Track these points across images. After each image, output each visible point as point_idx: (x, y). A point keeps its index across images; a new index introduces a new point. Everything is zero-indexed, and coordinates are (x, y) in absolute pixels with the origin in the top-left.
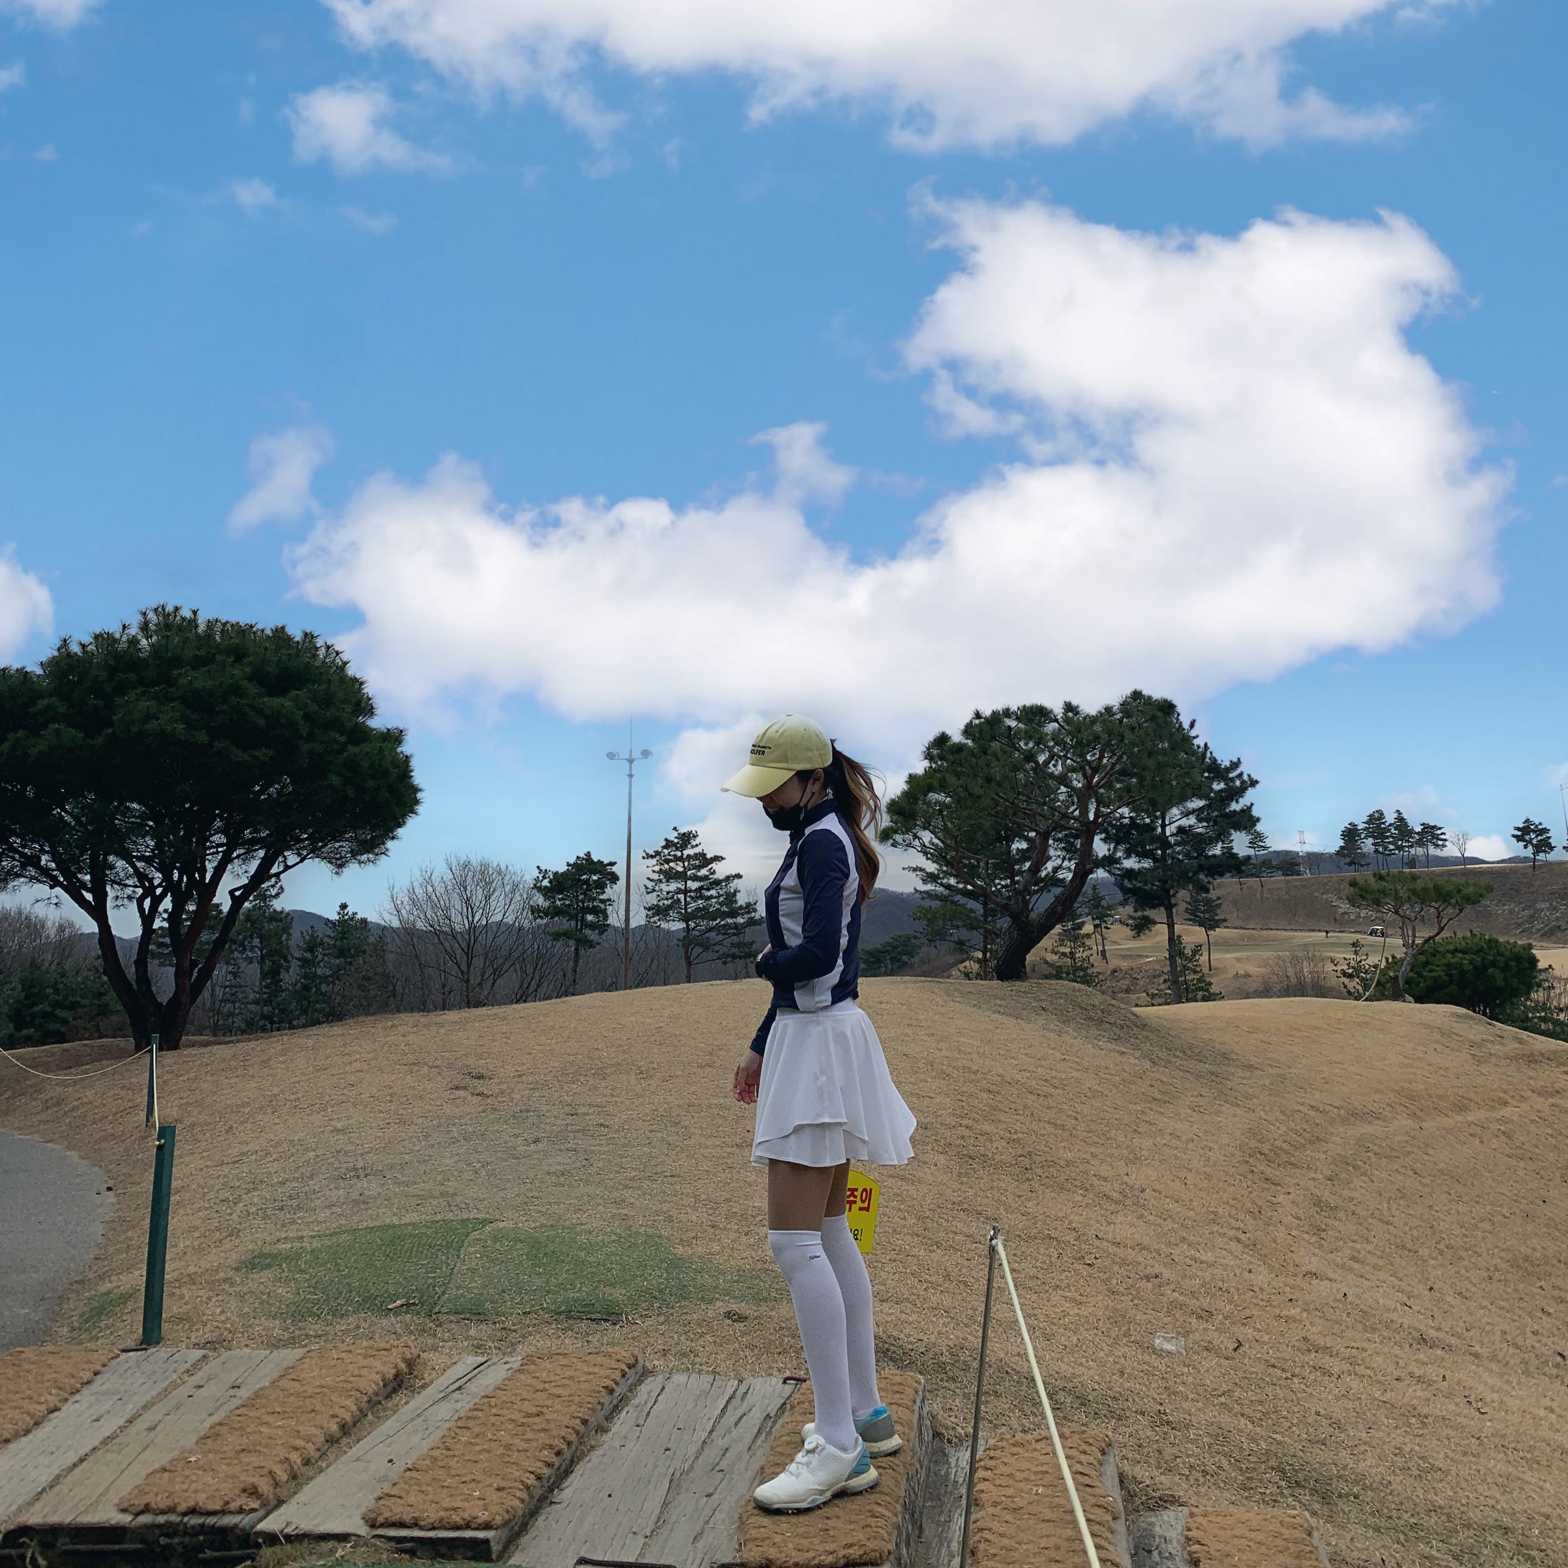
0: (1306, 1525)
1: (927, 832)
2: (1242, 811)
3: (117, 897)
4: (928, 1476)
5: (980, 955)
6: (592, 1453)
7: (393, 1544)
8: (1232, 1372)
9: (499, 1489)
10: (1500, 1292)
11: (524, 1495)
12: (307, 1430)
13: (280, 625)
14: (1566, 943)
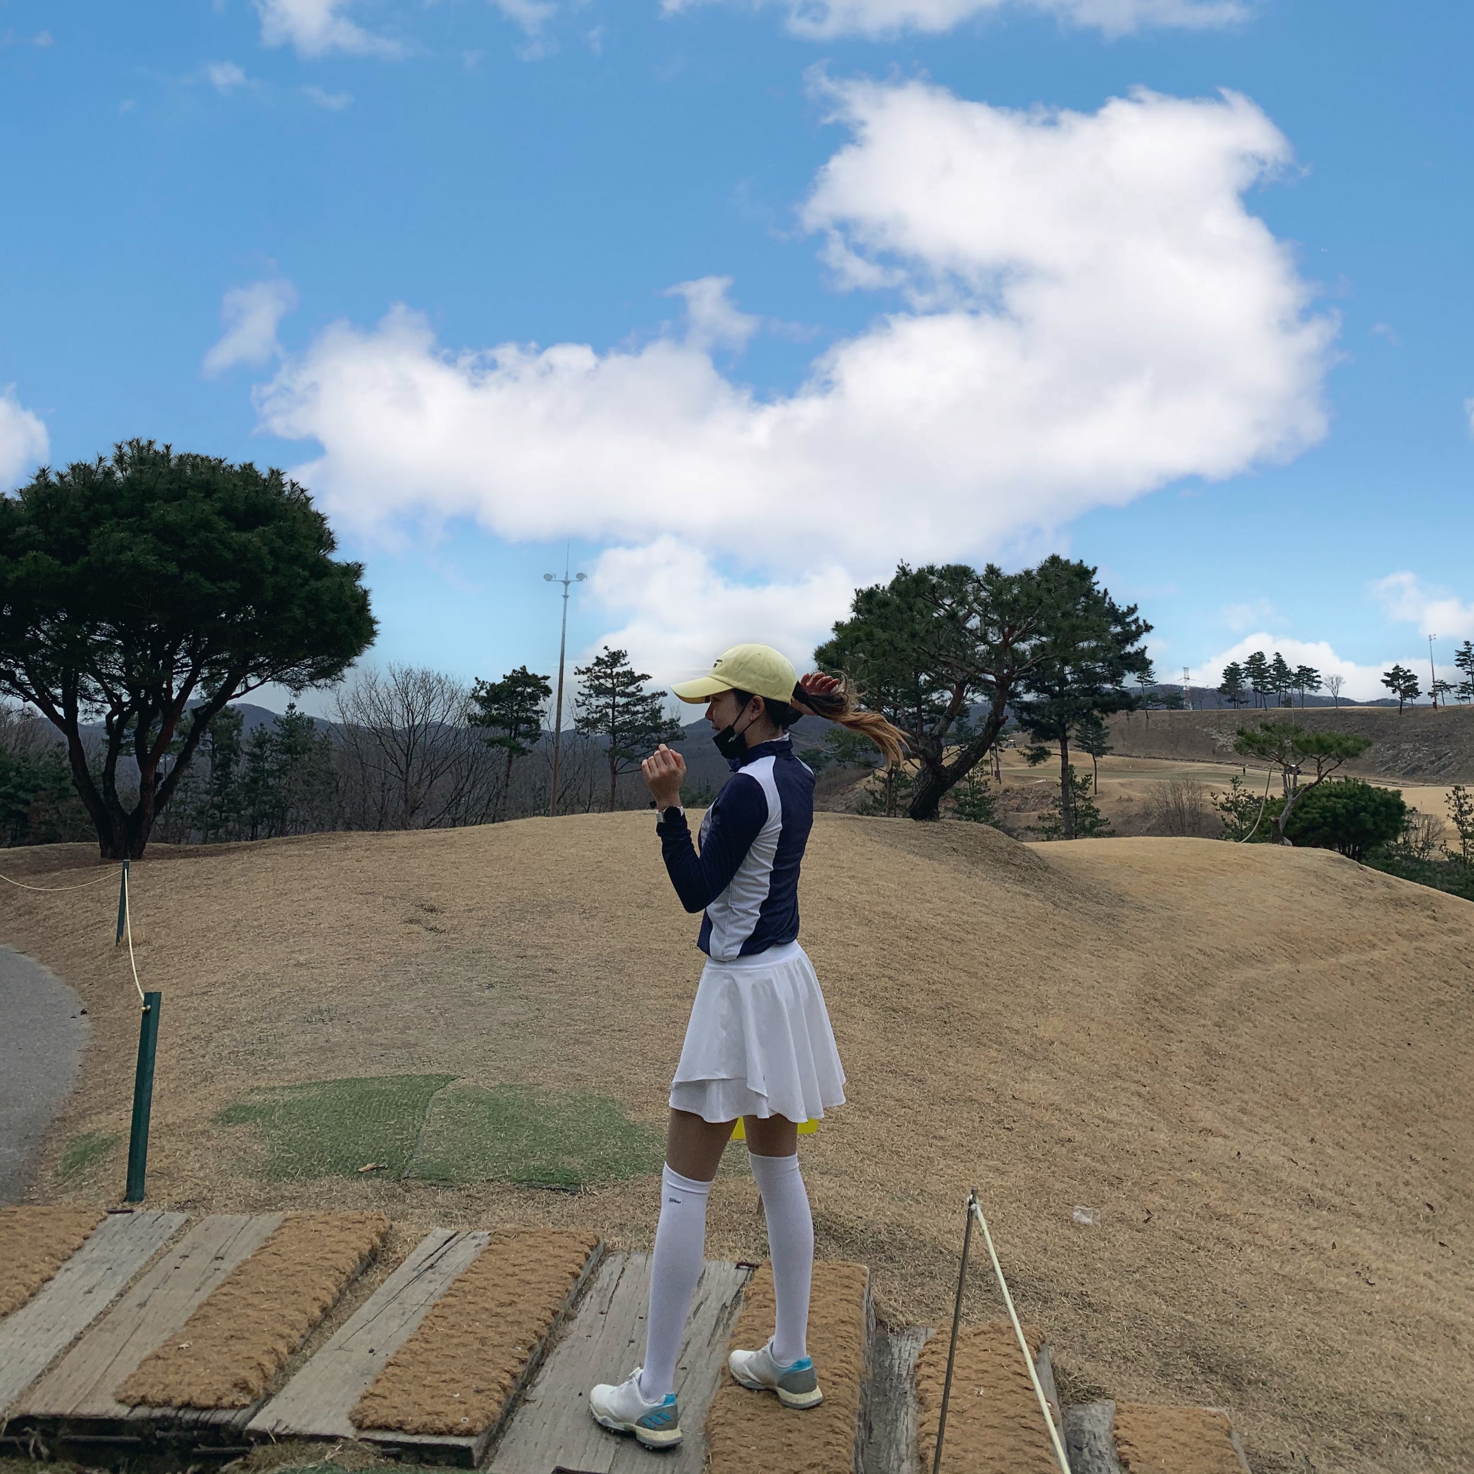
0: (1226, 1427)
2: (1137, 653)
3: (86, 711)
6: (560, 1345)
7: (379, 1448)
8: (1144, 1245)
9: (478, 1391)
10: (1374, 1140)
11: (501, 1397)
12: (291, 1314)
13: (248, 462)
14: (1425, 782)
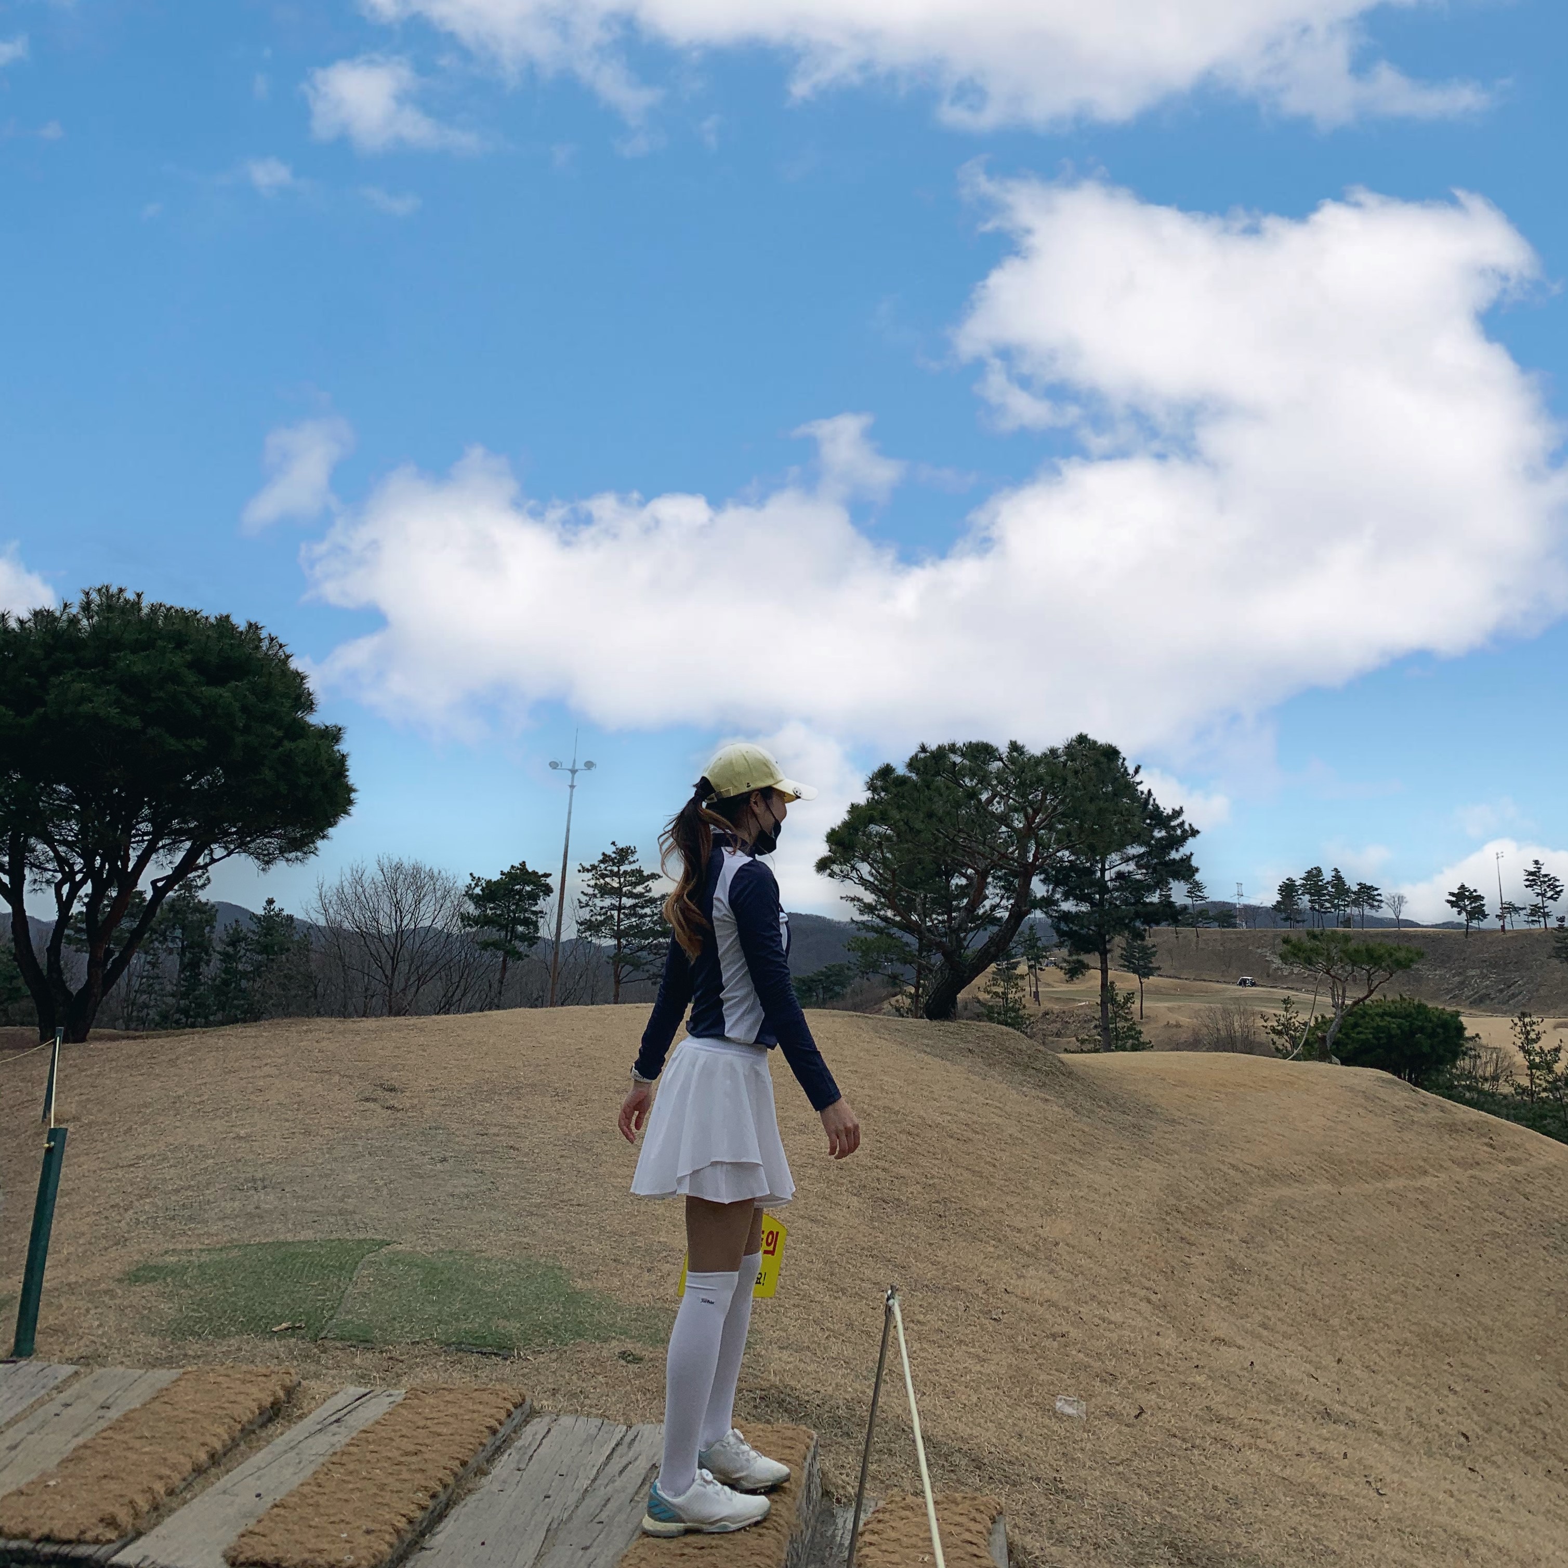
1: (865, 863)
2: (1182, 860)
3: (35, 881)
4: (813, 1536)
5: (913, 991)
6: (468, 1498)
8: (1131, 1439)
9: (368, 1532)
10: (1409, 1367)
11: (393, 1539)
12: (174, 1457)
13: (225, 614)
14: (1494, 1012)
